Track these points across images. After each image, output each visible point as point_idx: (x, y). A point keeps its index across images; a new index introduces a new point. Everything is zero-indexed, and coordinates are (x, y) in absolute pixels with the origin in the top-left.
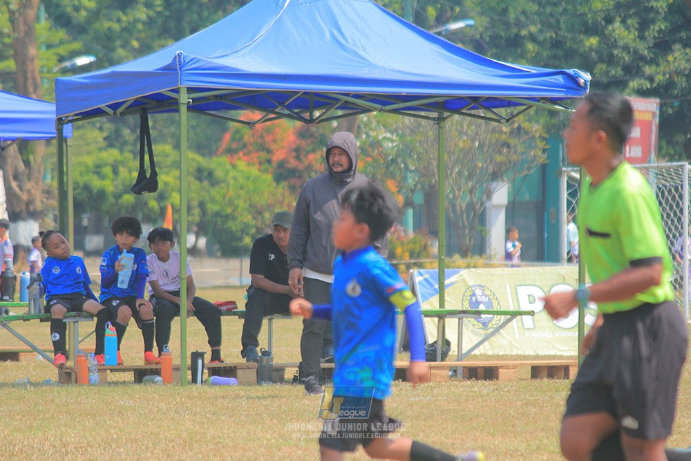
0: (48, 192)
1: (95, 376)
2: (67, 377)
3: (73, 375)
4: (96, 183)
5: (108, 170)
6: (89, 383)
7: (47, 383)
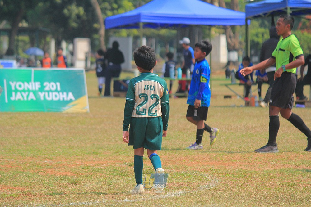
0: (240, 43)
1: (257, 104)
2: (248, 104)
3: (250, 104)
4: (256, 39)
5: (260, 35)
6: (255, 106)
7: (241, 106)
